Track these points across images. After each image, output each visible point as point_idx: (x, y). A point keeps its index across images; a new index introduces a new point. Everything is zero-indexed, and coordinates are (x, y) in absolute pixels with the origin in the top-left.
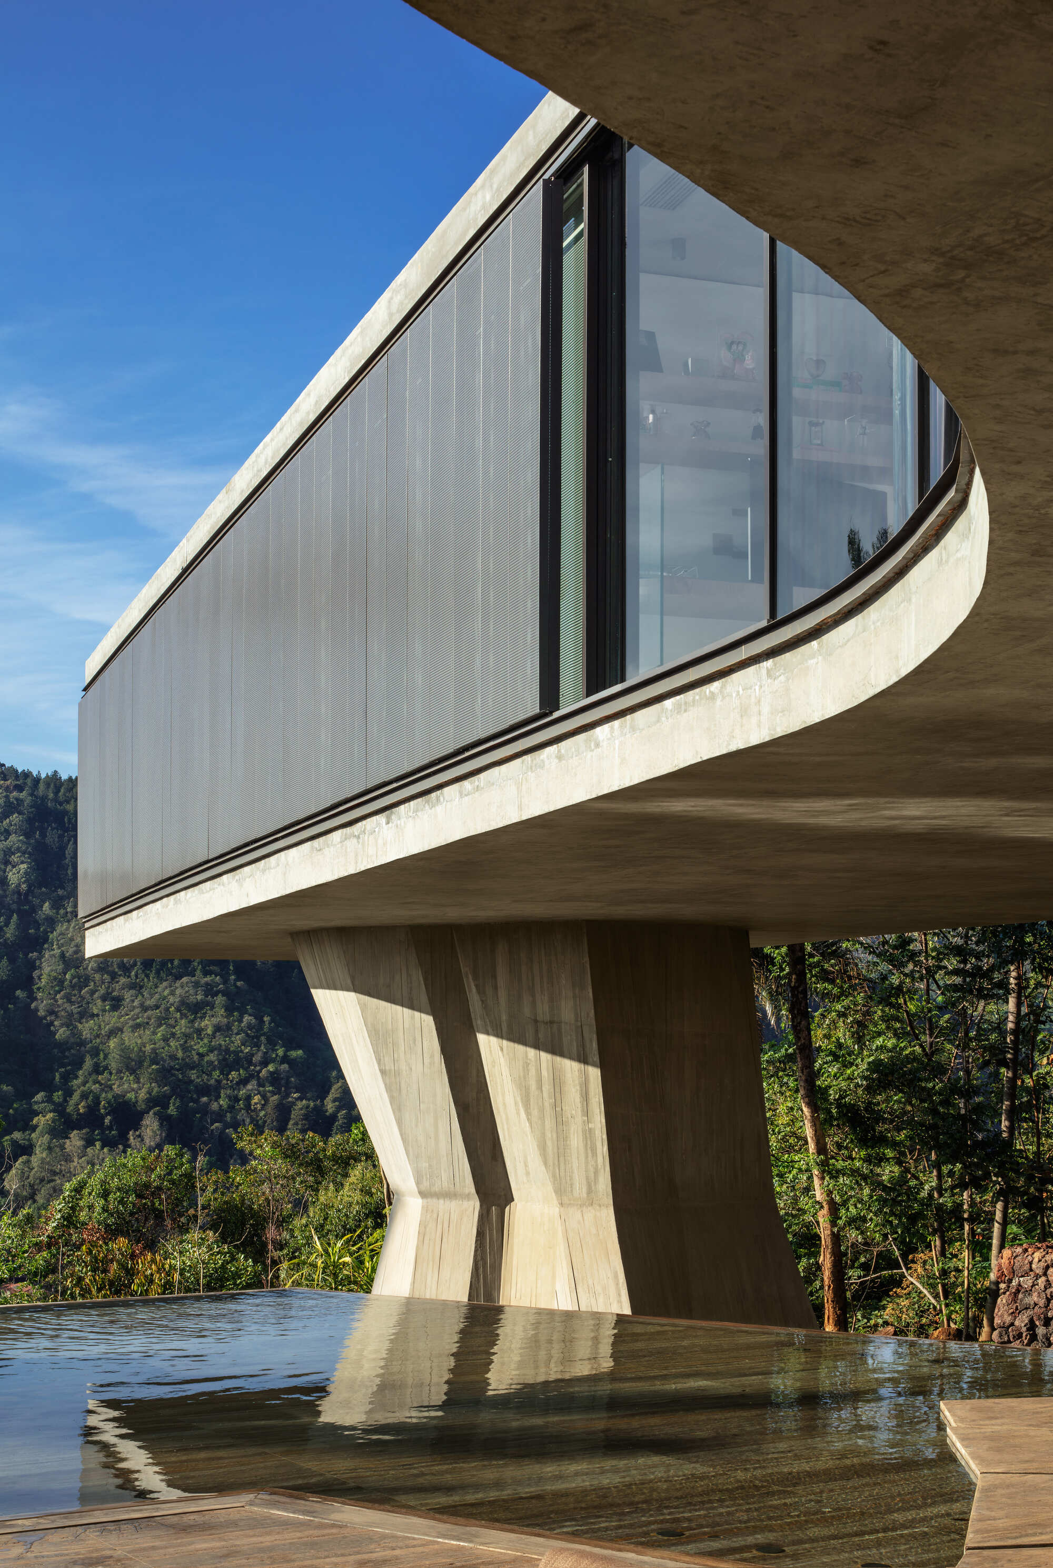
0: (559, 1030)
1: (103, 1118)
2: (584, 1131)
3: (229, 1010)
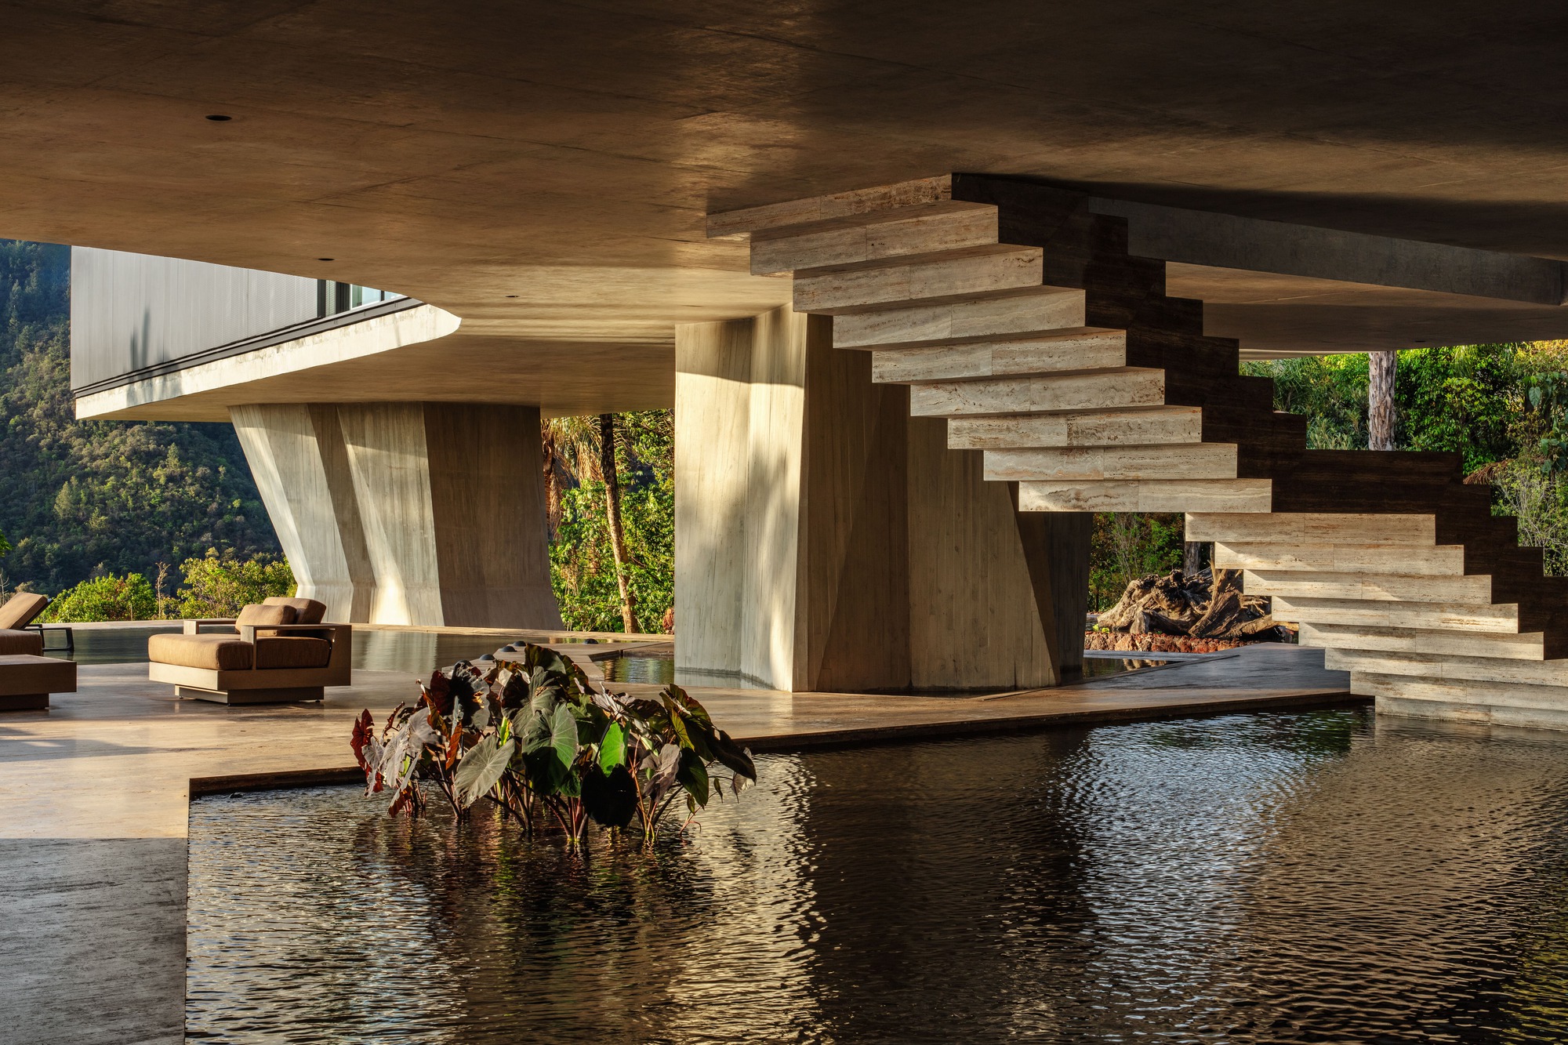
0: (406, 473)
1: (48, 570)
2: (421, 540)
3: (183, 459)
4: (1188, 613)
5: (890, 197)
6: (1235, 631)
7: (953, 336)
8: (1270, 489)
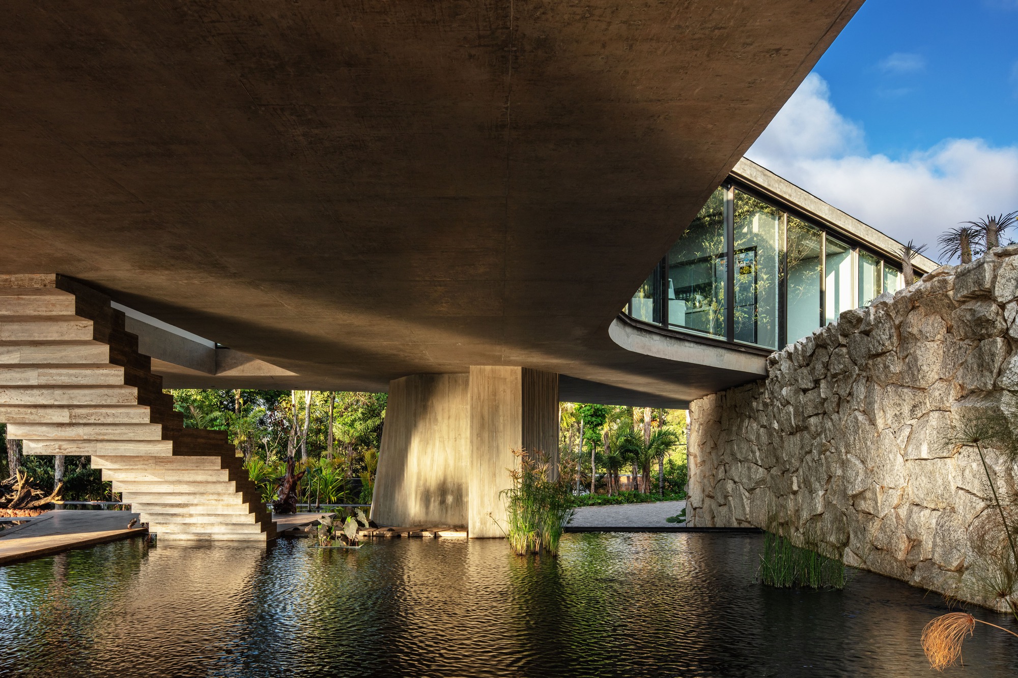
4: (4, 498)
5: (10, 281)
6: (30, 505)
7: (21, 363)
8: (172, 445)
